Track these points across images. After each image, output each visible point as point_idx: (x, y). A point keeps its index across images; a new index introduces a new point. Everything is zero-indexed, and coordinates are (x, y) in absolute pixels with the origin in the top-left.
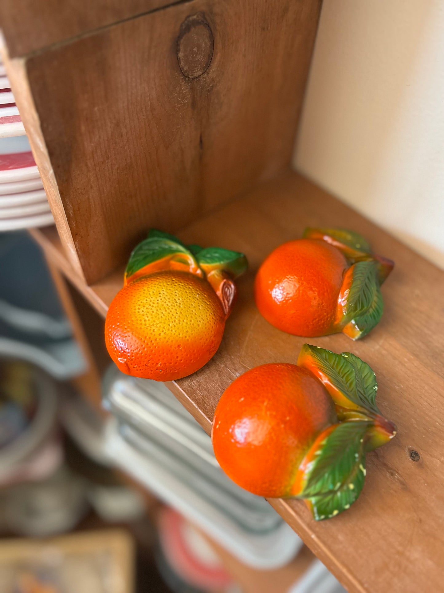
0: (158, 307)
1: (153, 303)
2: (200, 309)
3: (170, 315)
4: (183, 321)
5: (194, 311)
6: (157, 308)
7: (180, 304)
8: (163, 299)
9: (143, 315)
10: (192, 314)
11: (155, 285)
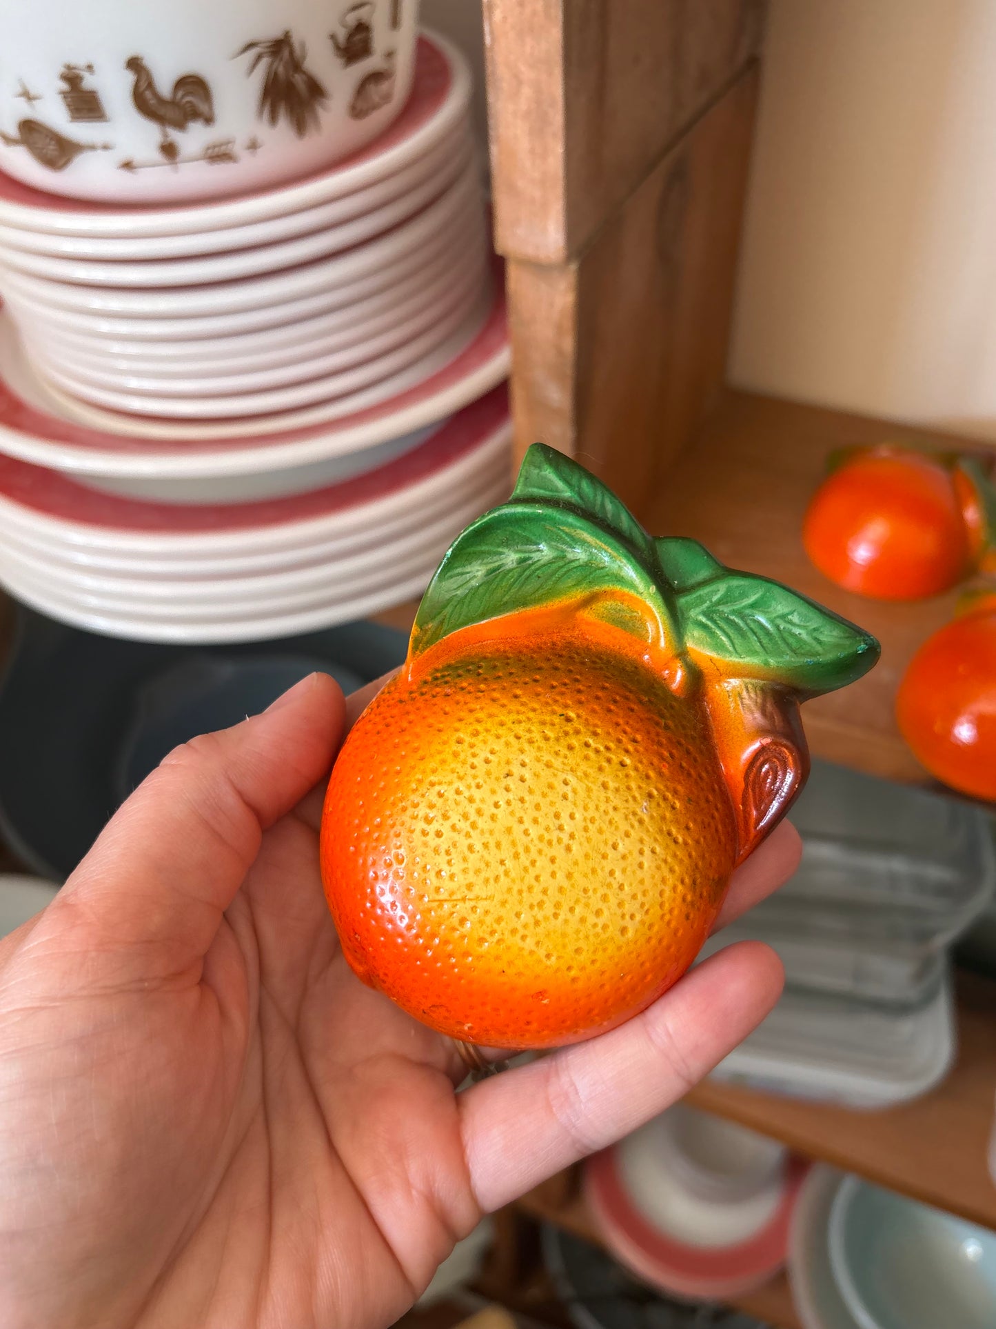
0: (491, 832)
1: (479, 812)
2: (641, 866)
3: (530, 879)
4: (572, 910)
5: (618, 874)
6: (487, 835)
7: (572, 836)
8: (516, 805)
9: (436, 851)
10: (609, 885)
11: (501, 731)
